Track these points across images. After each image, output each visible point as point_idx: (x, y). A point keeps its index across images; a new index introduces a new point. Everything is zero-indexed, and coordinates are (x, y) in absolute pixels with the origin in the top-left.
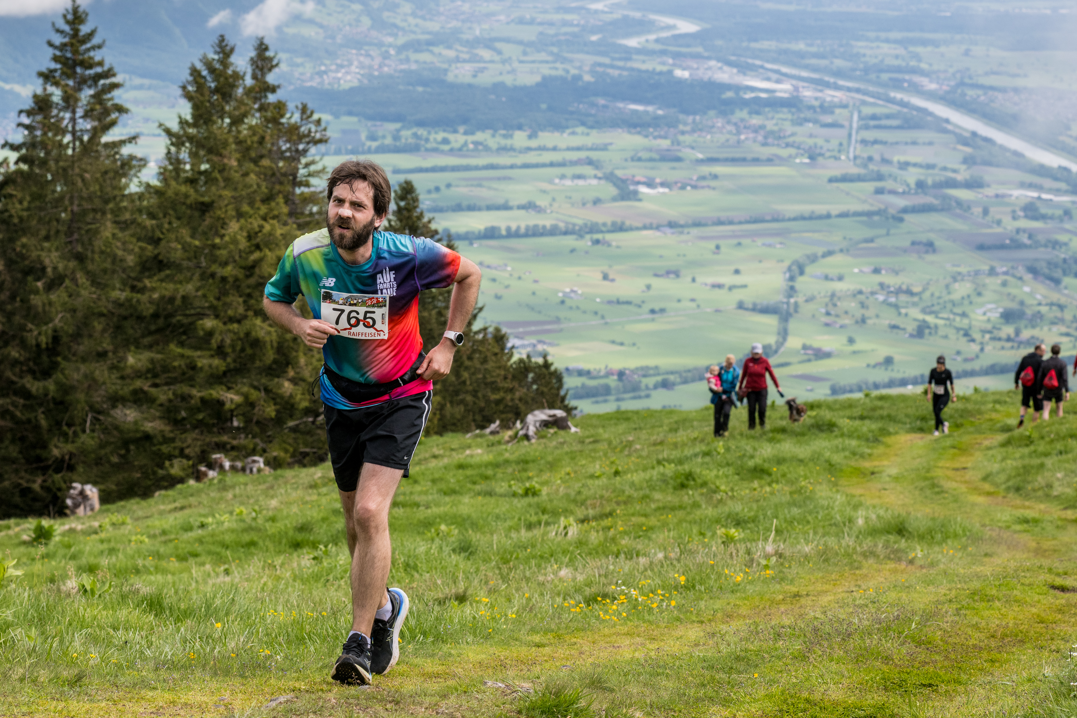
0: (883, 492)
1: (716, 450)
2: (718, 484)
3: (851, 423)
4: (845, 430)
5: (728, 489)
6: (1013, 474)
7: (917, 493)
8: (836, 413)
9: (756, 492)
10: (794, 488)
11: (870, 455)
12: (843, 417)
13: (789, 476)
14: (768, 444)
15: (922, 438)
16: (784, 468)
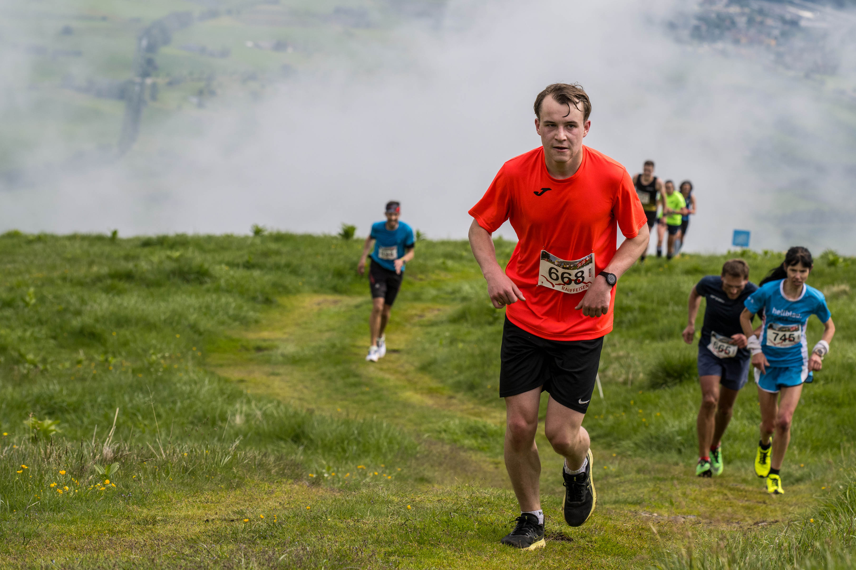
0: (272, 378)
1: (23, 300)
2: (23, 350)
3: (232, 273)
4: (222, 282)
5: (38, 359)
6: (467, 363)
7: (323, 382)
8: (209, 257)
9: (79, 366)
10: (139, 364)
11: (257, 322)
12: (220, 263)
13: (132, 345)
14: (104, 296)
15: (335, 302)
16: (126, 333)
